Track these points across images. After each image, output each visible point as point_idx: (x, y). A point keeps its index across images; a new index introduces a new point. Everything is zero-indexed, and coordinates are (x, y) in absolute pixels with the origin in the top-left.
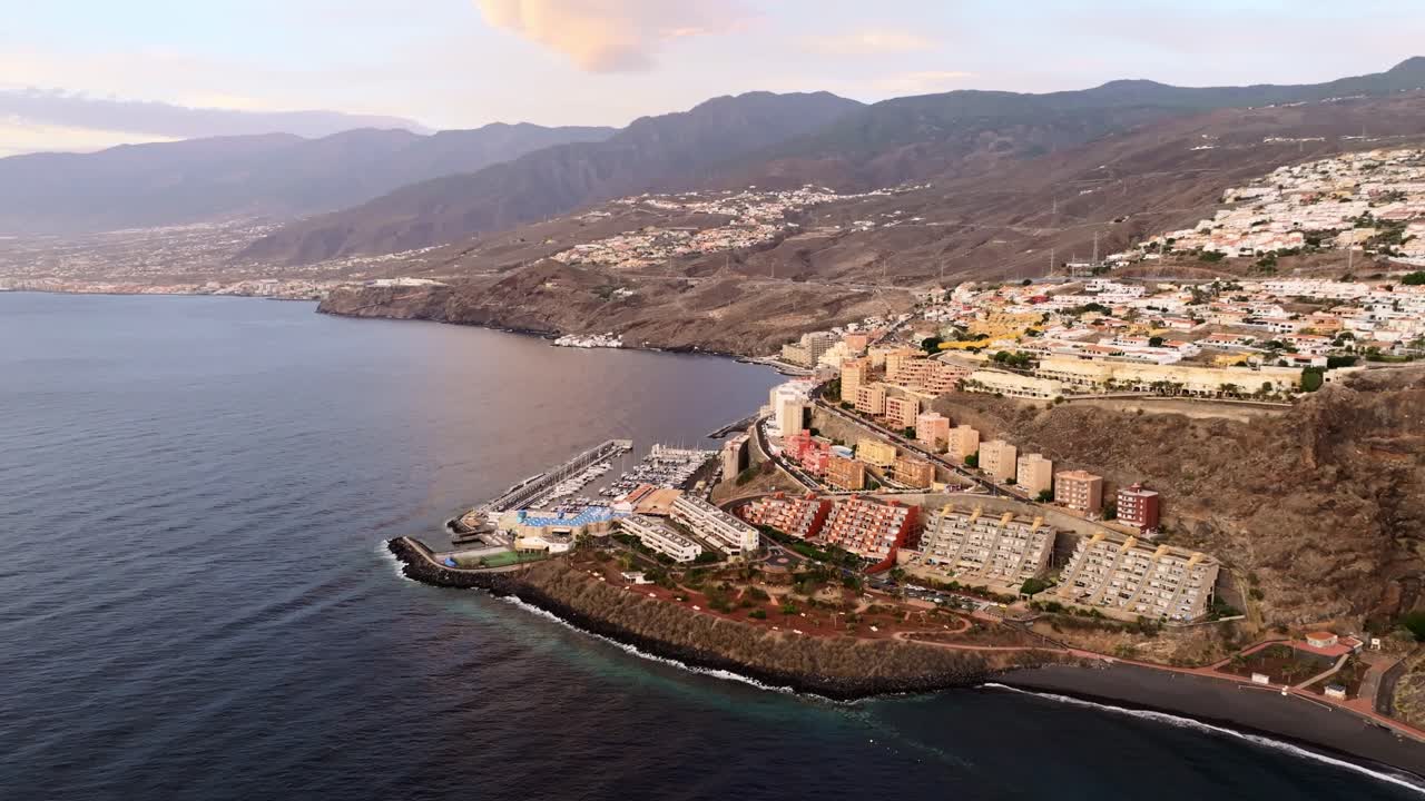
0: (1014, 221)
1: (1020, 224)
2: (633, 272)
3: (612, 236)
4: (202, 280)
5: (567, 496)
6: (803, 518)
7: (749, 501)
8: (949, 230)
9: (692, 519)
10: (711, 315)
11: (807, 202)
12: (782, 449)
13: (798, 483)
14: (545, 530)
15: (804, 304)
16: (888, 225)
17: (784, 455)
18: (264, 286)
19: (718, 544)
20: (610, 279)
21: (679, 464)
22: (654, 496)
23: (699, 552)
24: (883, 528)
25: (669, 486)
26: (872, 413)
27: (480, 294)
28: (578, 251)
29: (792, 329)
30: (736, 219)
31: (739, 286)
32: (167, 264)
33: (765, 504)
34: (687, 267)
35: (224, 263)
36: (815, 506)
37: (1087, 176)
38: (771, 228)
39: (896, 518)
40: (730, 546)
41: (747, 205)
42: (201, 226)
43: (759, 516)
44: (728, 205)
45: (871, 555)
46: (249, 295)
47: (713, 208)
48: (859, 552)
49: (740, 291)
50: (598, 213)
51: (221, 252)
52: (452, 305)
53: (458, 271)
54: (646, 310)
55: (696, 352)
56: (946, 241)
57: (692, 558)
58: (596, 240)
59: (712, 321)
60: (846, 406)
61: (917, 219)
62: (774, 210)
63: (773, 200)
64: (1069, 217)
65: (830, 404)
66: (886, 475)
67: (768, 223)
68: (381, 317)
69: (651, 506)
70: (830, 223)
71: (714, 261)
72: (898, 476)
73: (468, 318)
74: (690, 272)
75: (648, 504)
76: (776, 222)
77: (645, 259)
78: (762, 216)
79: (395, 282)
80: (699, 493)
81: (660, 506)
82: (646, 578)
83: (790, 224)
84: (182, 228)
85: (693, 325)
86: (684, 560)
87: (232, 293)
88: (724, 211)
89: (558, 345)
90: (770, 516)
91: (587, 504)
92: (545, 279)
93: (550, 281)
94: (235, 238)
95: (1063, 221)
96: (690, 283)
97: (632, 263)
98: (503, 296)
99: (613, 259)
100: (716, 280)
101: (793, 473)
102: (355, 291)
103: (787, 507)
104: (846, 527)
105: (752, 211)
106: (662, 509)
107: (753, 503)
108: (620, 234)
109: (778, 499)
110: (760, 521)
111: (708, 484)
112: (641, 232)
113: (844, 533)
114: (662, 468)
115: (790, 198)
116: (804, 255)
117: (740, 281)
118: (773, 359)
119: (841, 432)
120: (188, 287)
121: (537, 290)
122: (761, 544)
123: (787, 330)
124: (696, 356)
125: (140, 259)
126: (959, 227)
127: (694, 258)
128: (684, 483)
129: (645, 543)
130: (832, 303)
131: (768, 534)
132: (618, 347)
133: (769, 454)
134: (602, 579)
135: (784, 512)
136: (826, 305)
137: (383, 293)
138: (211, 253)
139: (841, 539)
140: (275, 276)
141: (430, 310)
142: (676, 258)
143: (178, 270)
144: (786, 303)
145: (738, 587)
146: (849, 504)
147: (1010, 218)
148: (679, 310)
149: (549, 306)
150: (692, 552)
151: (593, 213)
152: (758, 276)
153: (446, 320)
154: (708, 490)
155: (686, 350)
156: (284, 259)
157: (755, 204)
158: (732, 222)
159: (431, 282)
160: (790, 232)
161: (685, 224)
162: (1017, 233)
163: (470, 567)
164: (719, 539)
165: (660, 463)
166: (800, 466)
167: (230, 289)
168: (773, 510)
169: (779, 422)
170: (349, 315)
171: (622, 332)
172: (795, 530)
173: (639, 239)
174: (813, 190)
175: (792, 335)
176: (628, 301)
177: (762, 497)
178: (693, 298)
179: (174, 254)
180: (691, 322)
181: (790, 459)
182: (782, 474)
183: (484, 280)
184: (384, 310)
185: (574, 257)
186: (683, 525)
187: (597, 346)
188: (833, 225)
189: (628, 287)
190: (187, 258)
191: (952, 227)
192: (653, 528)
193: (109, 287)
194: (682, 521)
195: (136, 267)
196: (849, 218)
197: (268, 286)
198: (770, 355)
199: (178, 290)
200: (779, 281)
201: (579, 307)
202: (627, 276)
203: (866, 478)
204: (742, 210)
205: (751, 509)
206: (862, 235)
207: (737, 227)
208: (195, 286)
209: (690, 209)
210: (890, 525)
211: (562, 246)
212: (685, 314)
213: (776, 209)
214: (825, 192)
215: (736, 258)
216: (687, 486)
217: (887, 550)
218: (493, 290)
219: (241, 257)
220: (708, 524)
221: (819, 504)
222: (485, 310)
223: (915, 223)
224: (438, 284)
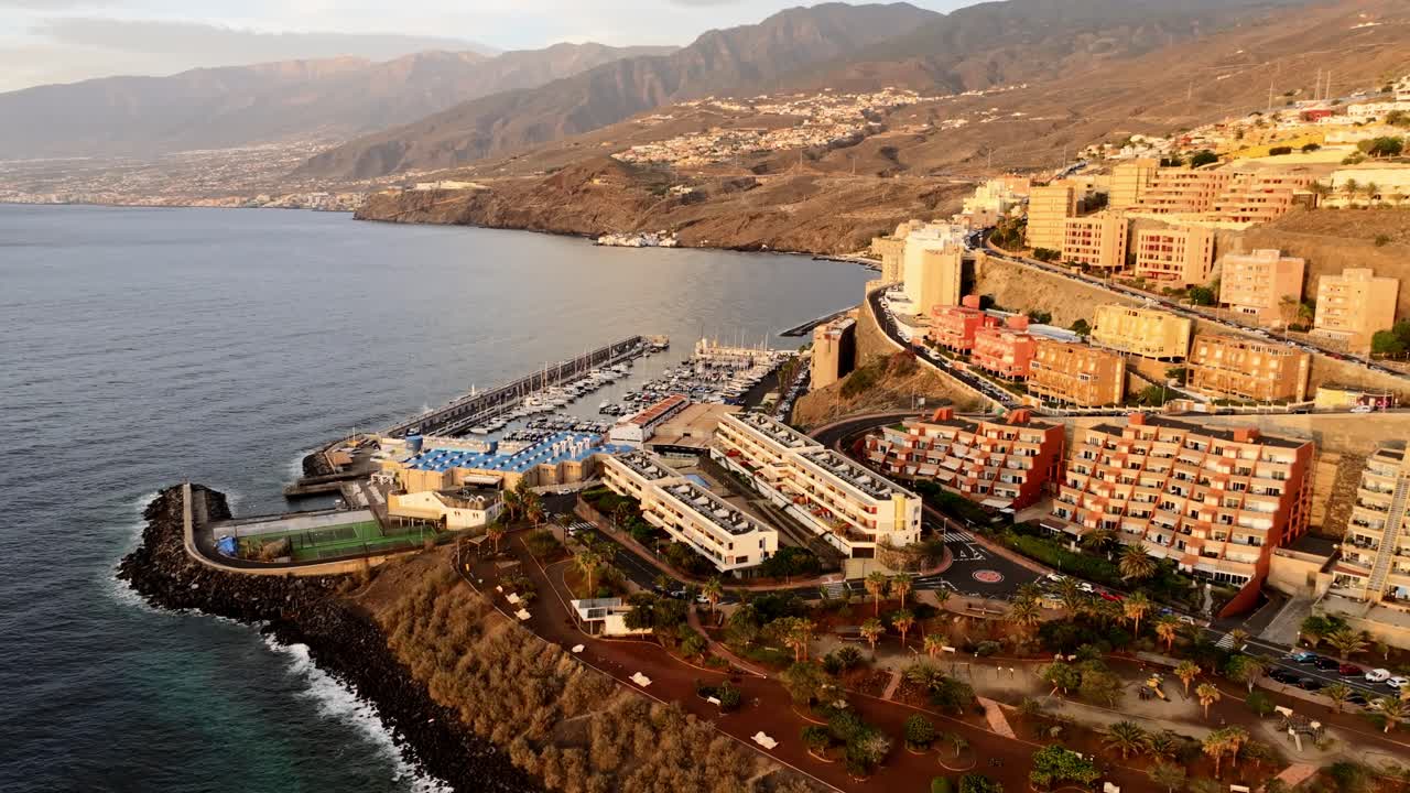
0: (1137, 112)
1: (1147, 113)
2: (694, 169)
3: (671, 137)
4: (253, 194)
5: (543, 413)
6: (1004, 465)
7: (875, 426)
8: (1056, 126)
9: (756, 462)
10: (783, 209)
11: (889, 104)
12: (925, 332)
13: (970, 392)
14: (449, 477)
15: (895, 197)
16: (984, 121)
17: (932, 344)
18: (314, 198)
19: (819, 527)
20: (667, 175)
21: (737, 368)
22: (686, 416)
23: (772, 546)
24: (1236, 497)
25: (717, 398)
26: (1101, 264)
27: (523, 196)
28: (634, 152)
29: (884, 221)
30: (810, 119)
31: (814, 183)
32: (224, 180)
33: (914, 432)
34: (754, 165)
35: (280, 179)
36: (1031, 439)
37: (1220, 63)
38: (849, 127)
39: (1264, 471)
40: (849, 533)
41: (822, 107)
42: (269, 146)
43: (903, 457)
44: (801, 107)
45: (1208, 566)
46: (298, 207)
47: (785, 110)
48: (1175, 554)
49: (817, 188)
50: (658, 116)
51: (281, 168)
52: (493, 208)
53: (504, 174)
54: (706, 207)
55: (764, 250)
56: (1055, 136)
57: (755, 559)
58: (655, 141)
59: (785, 216)
60: (1045, 255)
61: (1018, 114)
62: (852, 110)
63: (852, 102)
64: (1206, 103)
65: (1011, 254)
66: (1171, 374)
67: (847, 123)
68: (422, 222)
69: (679, 432)
70: (917, 122)
71: (787, 159)
72: (1205, 376)
73: (508, 221)
74: (758, 170)
75: (674, 430)
76: (855, 121)
77: (709, 156)
78: (838, 116)
79: (435, 185)
80: (771, 410)
81: (697, 433)
82: (630, 621)
83: (871, 123)
84: (249, 149)
85: (762, 220)
86: (734, 566)
87: (281, 206)
88: (796, 112)
89: (601, 244)
90: (925, 459)
91: (572, 428)
92: (593, 175)
93: (598, 177)
94: (297, 156)
95: (1200, 108)
96: (758, 180)
97: (693, 160)
98: (547, 196)
99: (671, 157)
100: (786, 177)
101: (956, 373)
102: (393, 196)
103: (966, 438)
104: (1125, 490)
105: (829, 112)
106: (699, 438)
107: (885, 429)
108: (681, 135)
109: (939, 422)
110: (903, 468)
111: (783, 398)
112: (705, 131)
113: (1120, 504)
114: (709, 374)
115: (870, 100)
116: (889, 152)
117: (818, 177)
118: (859, 256)
119: (1042, 300)
120: (237, 200)
121: (584, 187)
122: (926, 531)
123: (876, 223)
124: (765, 254)
125: (200, 175)
126: (1069, 122)
127: (762, 156)
128: (743, 395)
129: (648, 516)
130: (930, 194)
131: (941, 504)
132: (671, 246)
133: (900, 340)
134: (523, 614)
135: (959, 451)
136: (921, 196)
137: (422, 198)
138: (270, 170)
139: (1114, 518)
140: (327, 190)
141: (471, 214)
142: (744, 155)
143: (235, 185)
144: (873, 194)
145: (884, 663)
146: (1128, 435)
147: (1131, 109)
148: (745, 207)
149: (596, 205)
150: (756, 544)
151: (653, 116)
152: (836, 173)
153: (487, 226)
154: (785, 406)
155: (754, 248)
156: (340, 174)
157: (830, 105)
158: (806, 122)
159: (474, 185)
160: (871, 131)
161: (753, 125)
162: (1144, 123)
163: (253, 560)
164: (820, 512)
165: (708, 366)
166: (966, 361)
167: (278, 202)
168: (931, 447)
169: (913, 289)
170: (386, 221)
171: (679, 229)
172: (989, 492)
173: (703, 139)
174: (895, 93)
175: (883, 228)
176: (685, 200)
177: (902, 417)
178: (762, 194)
179: (233, 170)
180: (760, 215)
181: (944, 349)
182: (933, 375)
183: (531, 181)
184: (424, 215)
185: (629, 157)
186: (736, 474)
187: (647, 245)
188: (920, 124)
189: (686, 184)
190: (246, 175)
191: (1060, 121)
192: (668, 481)
193: (160, 200)
194: (734, 466)
195: (194, 182)
196: (937, 117)
197: (318, 200)
198: (855, 251)
199: (228, 203)
200: (860, 177)
201: (630, 206)
202: (686, 173)
203: (1126, 382)
204: (815, 111)
205: (881, 443)
206: (955, 132)
207: (811, 127)
208: (245, 199)
209: (758, 112)
210: (1250, 491)
211: (619, 147)
212: (752, 210)
213: (855, 110)
214: (908, 95)
215: (812, 156)
216: (747, 401)
217: (1252, 555)
218: (538, 192)
219: (298, 173)
220: (793, 478)
221: (1041, 435)
222: (527, 213)
223: (1017, 118)
224: (482, 187)
